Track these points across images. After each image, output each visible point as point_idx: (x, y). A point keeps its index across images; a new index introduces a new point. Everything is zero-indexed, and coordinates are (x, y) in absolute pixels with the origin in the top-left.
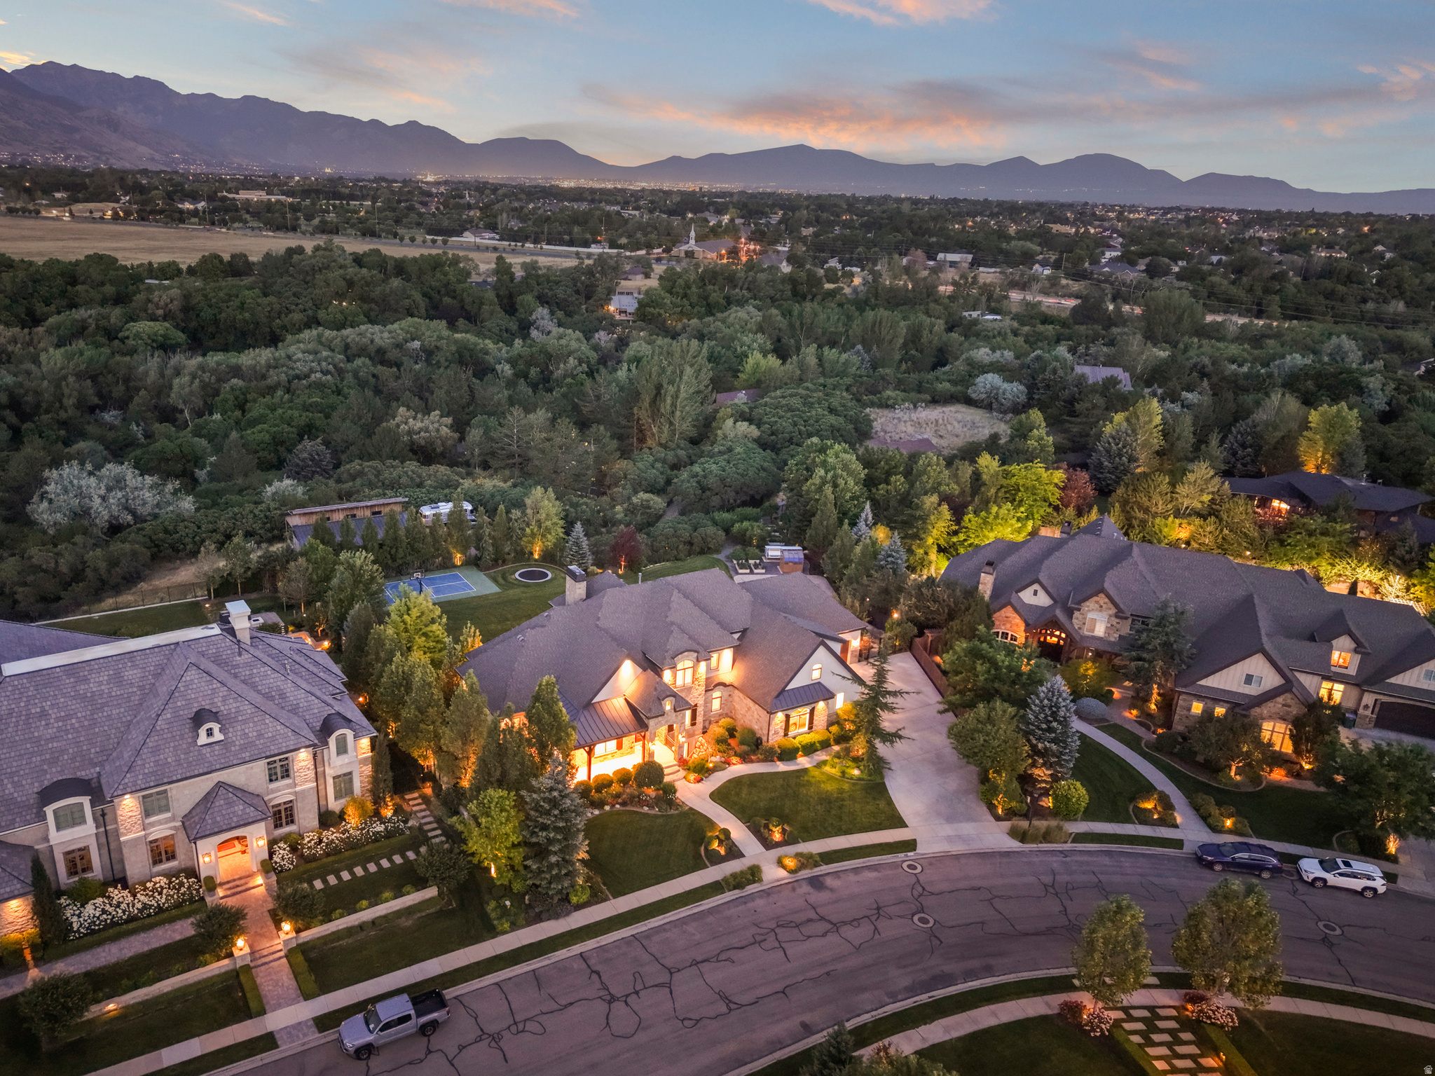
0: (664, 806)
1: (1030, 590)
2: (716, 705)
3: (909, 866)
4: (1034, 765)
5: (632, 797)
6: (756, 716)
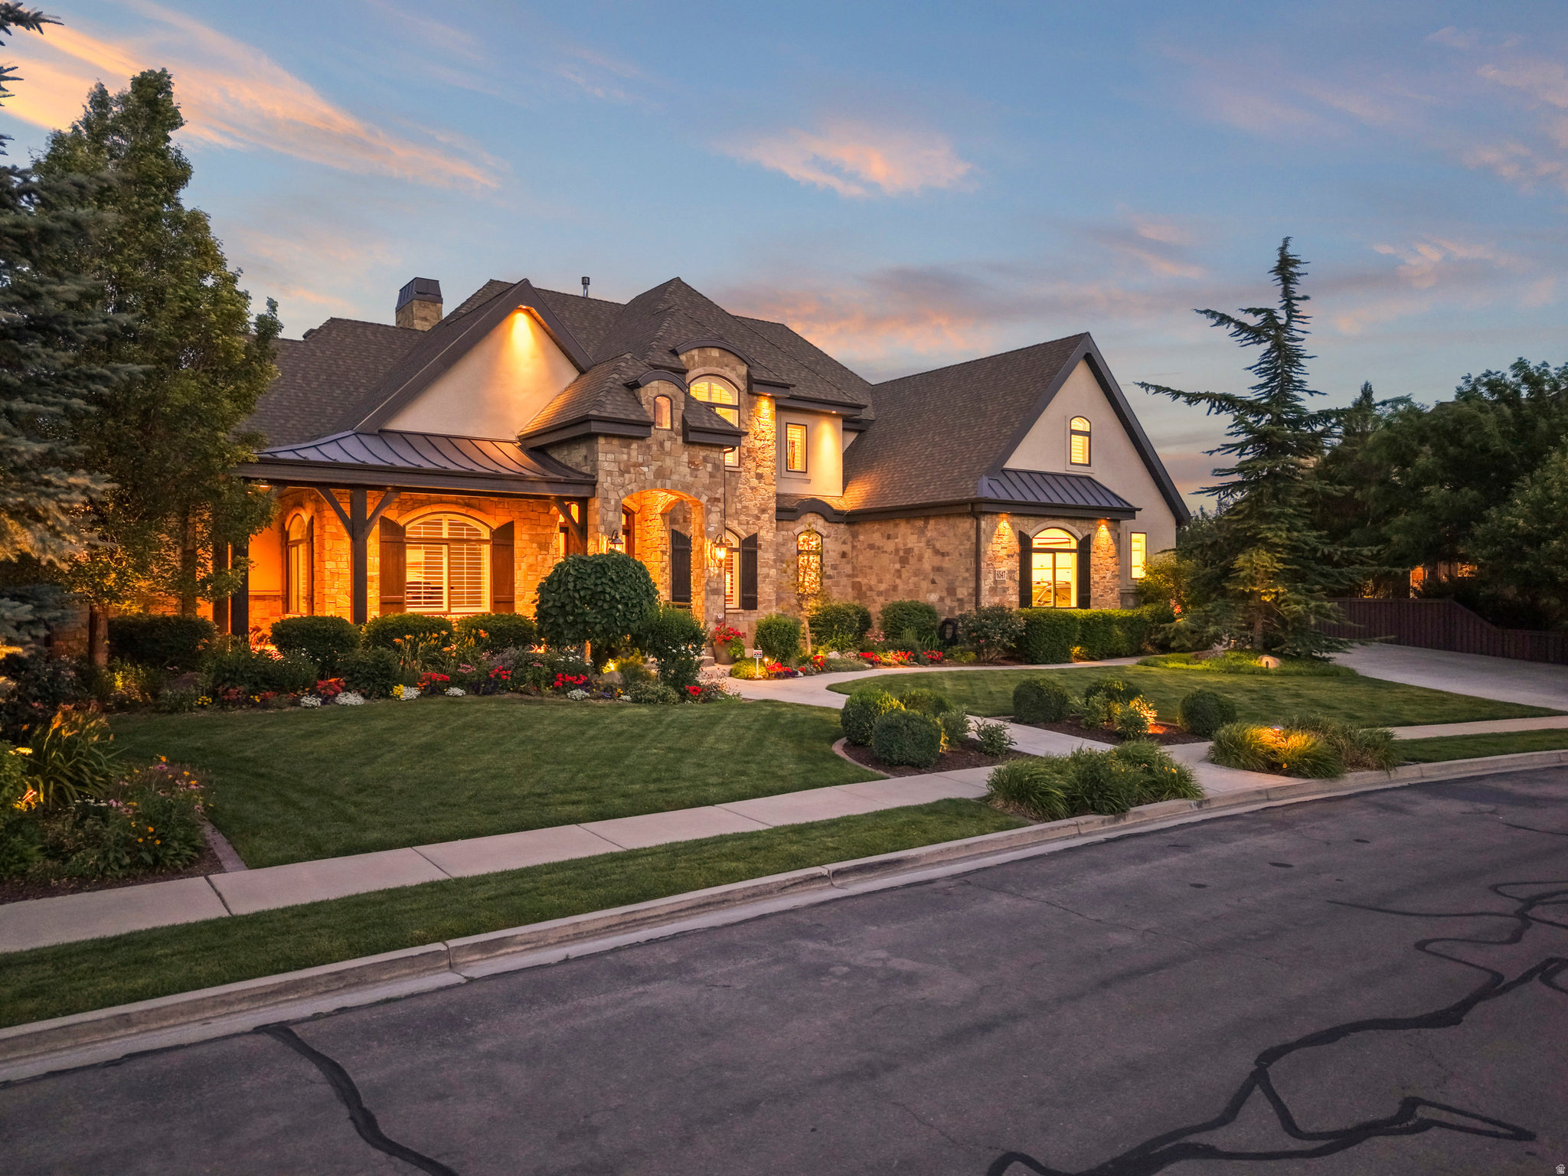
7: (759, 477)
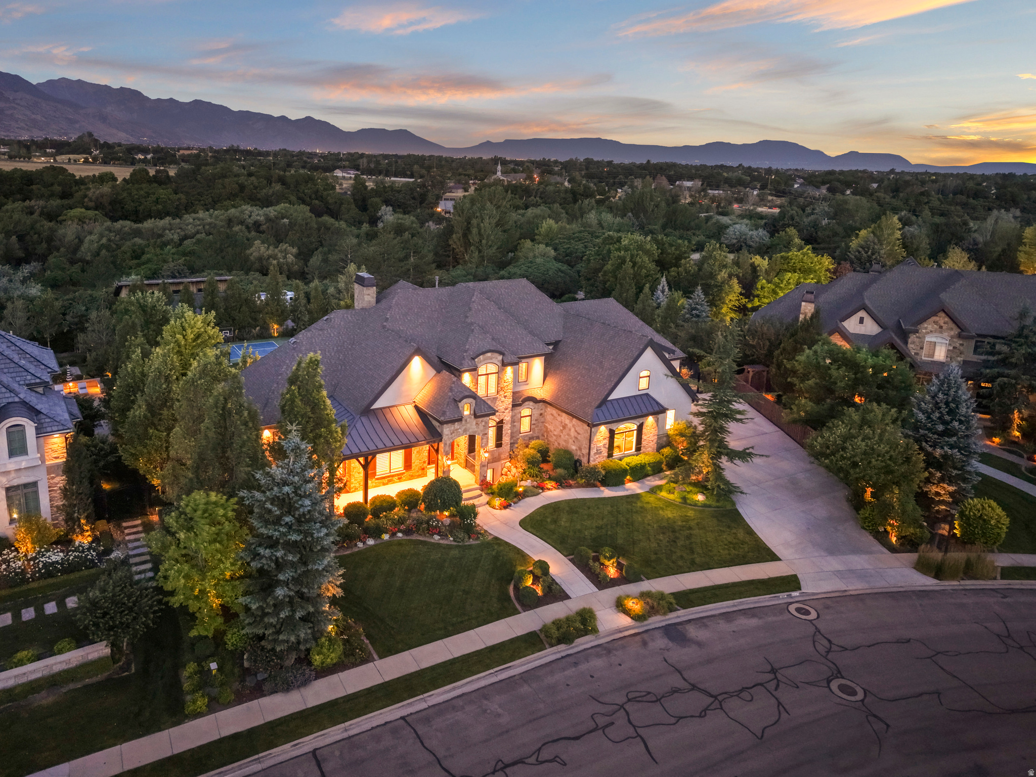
0: (461, 535)
1: (855, 319)
2: (525, 426)
3: (798, 610)
4: (928, 481)
5: (419, 523)
6: (573, 433)
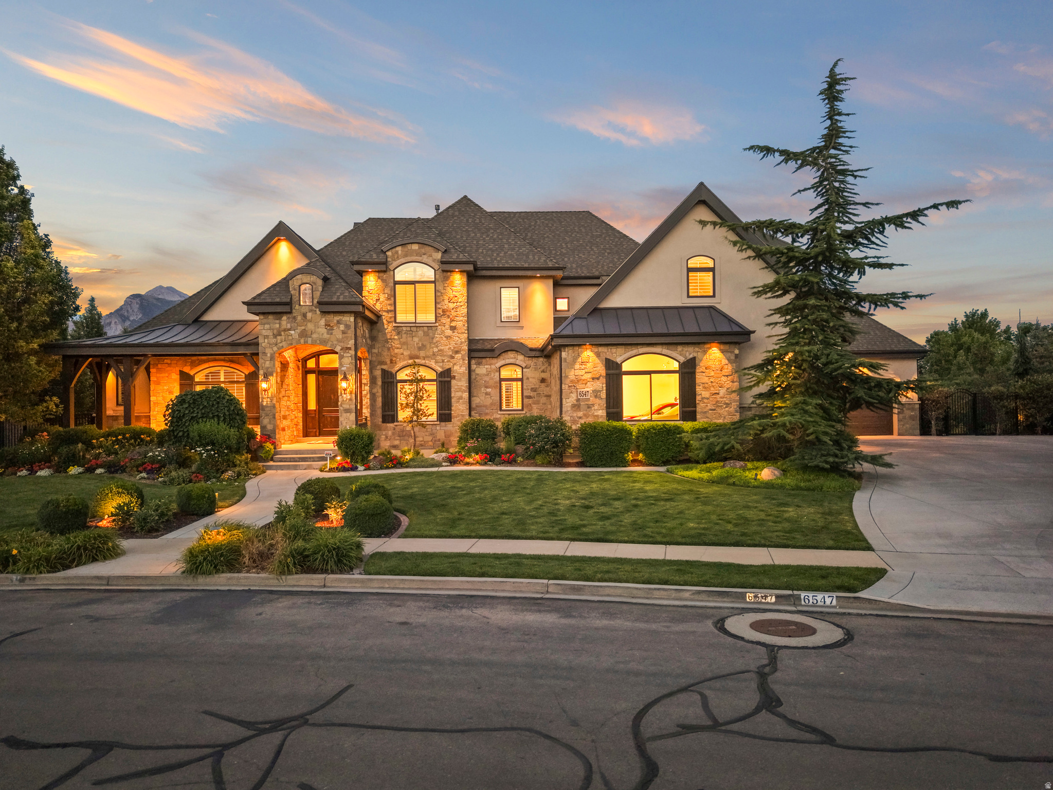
7: (453, 328)
